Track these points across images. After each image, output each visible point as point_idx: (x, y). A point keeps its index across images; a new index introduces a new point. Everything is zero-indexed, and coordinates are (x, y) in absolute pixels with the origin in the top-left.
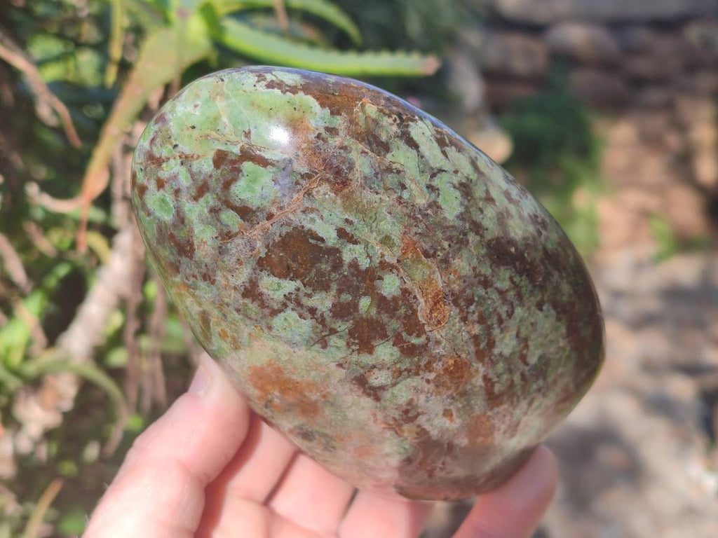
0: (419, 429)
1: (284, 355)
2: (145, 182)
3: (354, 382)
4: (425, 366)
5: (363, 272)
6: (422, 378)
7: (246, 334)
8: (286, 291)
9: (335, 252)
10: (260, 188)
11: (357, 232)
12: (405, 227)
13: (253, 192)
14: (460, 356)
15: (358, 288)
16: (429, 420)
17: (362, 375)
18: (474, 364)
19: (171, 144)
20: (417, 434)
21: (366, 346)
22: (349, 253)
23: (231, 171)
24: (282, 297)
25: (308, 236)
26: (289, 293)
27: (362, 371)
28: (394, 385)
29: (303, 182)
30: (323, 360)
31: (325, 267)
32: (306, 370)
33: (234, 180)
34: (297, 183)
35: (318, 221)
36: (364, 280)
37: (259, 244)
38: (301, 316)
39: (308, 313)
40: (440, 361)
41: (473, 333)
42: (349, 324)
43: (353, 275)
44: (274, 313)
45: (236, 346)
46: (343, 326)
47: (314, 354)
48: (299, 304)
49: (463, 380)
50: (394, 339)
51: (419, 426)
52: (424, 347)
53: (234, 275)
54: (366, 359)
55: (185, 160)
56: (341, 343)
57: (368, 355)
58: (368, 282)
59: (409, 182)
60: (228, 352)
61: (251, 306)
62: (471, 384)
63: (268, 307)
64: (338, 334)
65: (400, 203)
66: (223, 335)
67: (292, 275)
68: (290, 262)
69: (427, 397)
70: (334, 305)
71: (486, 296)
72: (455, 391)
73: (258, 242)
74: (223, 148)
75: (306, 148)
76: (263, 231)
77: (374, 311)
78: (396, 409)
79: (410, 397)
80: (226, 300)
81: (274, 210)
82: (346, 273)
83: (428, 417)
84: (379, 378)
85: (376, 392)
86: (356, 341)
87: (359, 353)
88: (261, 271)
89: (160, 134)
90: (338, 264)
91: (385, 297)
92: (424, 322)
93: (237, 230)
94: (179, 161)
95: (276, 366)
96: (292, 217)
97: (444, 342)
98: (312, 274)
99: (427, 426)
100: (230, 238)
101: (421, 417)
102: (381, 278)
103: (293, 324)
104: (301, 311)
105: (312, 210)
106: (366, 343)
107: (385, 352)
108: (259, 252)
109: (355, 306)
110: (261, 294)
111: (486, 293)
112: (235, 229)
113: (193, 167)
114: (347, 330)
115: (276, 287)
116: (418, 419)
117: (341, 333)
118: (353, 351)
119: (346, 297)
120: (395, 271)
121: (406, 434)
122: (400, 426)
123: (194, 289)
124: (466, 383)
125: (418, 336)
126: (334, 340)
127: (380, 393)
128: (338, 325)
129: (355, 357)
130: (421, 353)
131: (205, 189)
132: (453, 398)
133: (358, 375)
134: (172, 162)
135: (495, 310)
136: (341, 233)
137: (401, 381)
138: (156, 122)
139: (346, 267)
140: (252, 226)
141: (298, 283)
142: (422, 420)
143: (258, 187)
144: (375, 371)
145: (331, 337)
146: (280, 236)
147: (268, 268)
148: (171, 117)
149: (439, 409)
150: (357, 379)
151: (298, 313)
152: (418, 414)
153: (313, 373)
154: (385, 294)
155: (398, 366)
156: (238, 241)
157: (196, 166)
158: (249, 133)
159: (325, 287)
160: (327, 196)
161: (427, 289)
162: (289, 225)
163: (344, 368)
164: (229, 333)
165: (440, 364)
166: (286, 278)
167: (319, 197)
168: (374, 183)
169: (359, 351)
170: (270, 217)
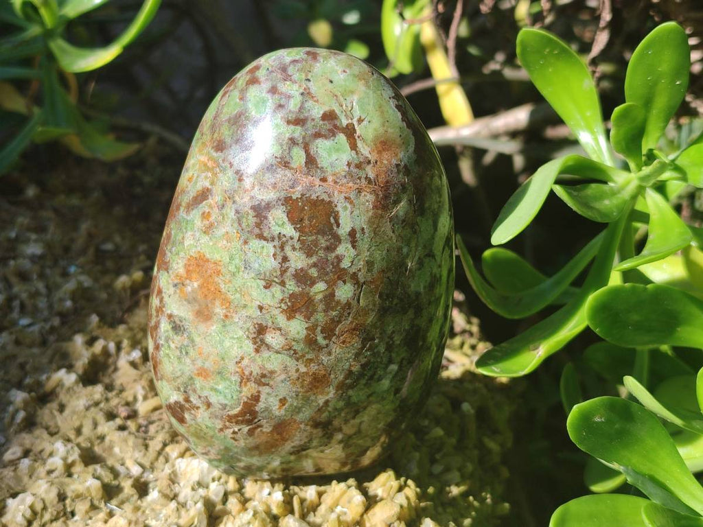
0: (257, 394)
1: (234, 267)
2: (262, 79)
3: (256, 326)
4: (308, 359)
5: (339, 268)
6: (297, 365)
7: (224, 230)
8: (284, 232)
9: (337, 239)
10: (336, 158)
11: (361, 242)
12: (387, 268)
13: (329, 155)
14: (330, 374)
15: (327, 274)
16: (268, 394)
17: (266, 327)
18: (331, 388)
19: (306, 76)
20: (252, 395)
21: (291, 313)
22: (344, 249)
23: (329, 130)
24: (278, 232)
25: (333, 214)
26: (284, 235)
27: (270, 324)
28: (278, 352)
29: (363, 180)
30: (254, 294)
31: (323, 242)
32: (236, 290)
33: (326, 137)
34: (360, 178)
35: (348, 212)
36: (335, 273)
37: (299, 188)
38: (274, 255)
39: (281, 258)
40: (318, 365)
41: (353, 368)
42: (297, 290)
43: (332, 264)
44: (261, 237)
45: (208, 230)
46: (292, 287)
47: (254, 285)
48: (282, 248)
49: (315, 391)
50: (311, 325)
51: (259, 392)
52: (321, 348)
53: (262, 190)
54: (281, 320)
55: (306, 94)
56: (279, 296)
57: (286, 319)
58: (336, 277)
59: (414, 245)
60: (195, 229)
61: (250, 217)
62: (316, 397)
63: (261, 229)
64: (283, 288)
65: (398, 251)
66: (205, 216)
67: (298, 226)
68: (306, 218)
69: (285, 380)
70: (302, 270)
71: (382, 355)
72: (304, 392)
73: (300, 186)
74: (337, 112)
75: (385, 164)
76: (310, 183)
77: (320, 297)
78: (260, 368)
79: (276, 369)
80: (237, 198)
81: (330, 179)
82: (329, 258)
83: (271, 392)
84: (272, 339)
85: (262, 345)
86: (289, 304)
87: (282, 312)
88: (283, 205)
89: (304, 63)
90: (331, 249)
91: (334, 296)
92: (337, 333)
93: (295, 167)
94: (301, 91)
95: (219, 268)
96: (336, 193)
97: (333, 357)
98: (310, 238)
99: (263, 397)
100: (285, 166)
101: (268, 387)
102: (345, 282)
103: (264, 256)
104: (278, 253)
105: (351, 203)
106: (293, 311)
107: (297, 327)
108: (294, 193)
109: (313, 283)
110: (266, 218)
111: (384, 353)
112: (294, 165)
113: (307, 103)
114: (292, 292)
115: (280, 223)
116: (264, 387)
117: (285, 290)
118: (280, 307)
119: (314, 272)
120: (356, 286)
121: (245, 389)
122: (248, 380)
123: (221, 171)
124: (314, 394)
125: (325, 338)
126: (277, 290)
127: (263, 348)
128: (291, 283)
129: (277, 312)
130: (314, 349)
131: (301, 123)
132: (297, 395)
133: (264, 324)
134: (295, 87)
135: (376, 368)
136: (352, 234)
137: (284, 354)
138: (308, 53)
139: (333, 255)
140: (308, 174)
141: (296, 235)
142: (265, 390)
143: (334, 157)
144: (278, 332)
145: (277, 285)
146: (317, 197)
147: (289, 208)
148: (322, 61)
149: (282, 394)
150: (260, 325)
151: (275, 252)
152: (268, 385)
153: (238, 295)
154: (337, 294)
155: (293, 343)
156: (288, 173)
157: (310, 104)
158: (363, 121)
159: (309, 254)
160: (367, 203)
161: (360, 316)
162: (329, 196)
163: (261, 311)
164: (212, 219)
165: (316, 367)
166: (292, 224)
167: (362, 199)
168: (397, 224)
169: (283, 311)
170: (324, 180)
